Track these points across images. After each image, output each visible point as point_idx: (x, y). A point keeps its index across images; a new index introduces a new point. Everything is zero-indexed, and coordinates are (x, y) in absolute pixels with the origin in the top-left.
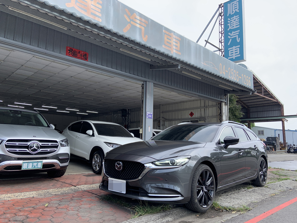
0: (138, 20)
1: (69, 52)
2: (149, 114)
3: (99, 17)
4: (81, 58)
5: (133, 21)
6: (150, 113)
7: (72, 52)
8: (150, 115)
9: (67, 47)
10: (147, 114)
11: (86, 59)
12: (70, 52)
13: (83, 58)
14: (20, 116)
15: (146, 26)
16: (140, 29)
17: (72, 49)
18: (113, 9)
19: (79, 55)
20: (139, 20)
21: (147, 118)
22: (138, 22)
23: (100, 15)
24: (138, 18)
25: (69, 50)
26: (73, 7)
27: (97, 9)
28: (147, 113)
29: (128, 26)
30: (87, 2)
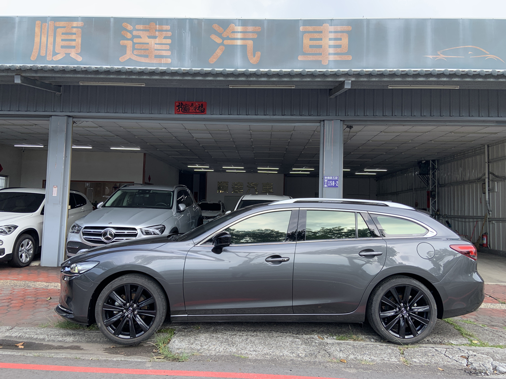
0: (239, 32)
1: (177, 108)
2: (330, 180)
3: (166, 57)
4: (196, 112)
5: (228, 38)
6: (331, 178)
7: (183, 108)
8: (332, 181)
9: (176, 103)
10: (326, 181)
11: (203, 112)
12: (179, 109)
13: (198, 111)
14: (148, 196)
15: (256, 36)
16: (244, 47)
17: (182, 103)
18: (190, 35)
19: (192, 108)
20: (241, 32)
21: (326, 187)
22: (239, 36)
23: (169, 53)
24: (239, 29)
25: (178, 106)
26: (130, 58)
27: (164, 47)
28: (326, 178)
29: (218, 51)
30: (148, 44)
